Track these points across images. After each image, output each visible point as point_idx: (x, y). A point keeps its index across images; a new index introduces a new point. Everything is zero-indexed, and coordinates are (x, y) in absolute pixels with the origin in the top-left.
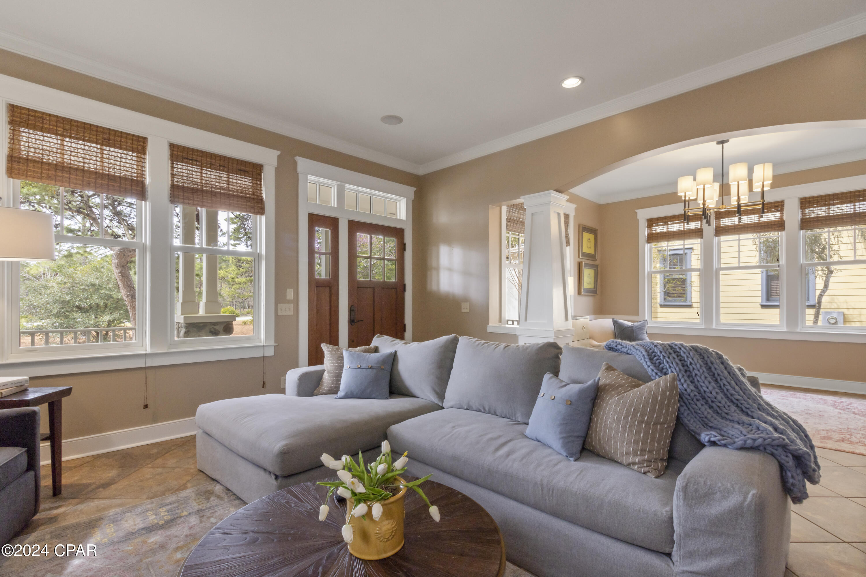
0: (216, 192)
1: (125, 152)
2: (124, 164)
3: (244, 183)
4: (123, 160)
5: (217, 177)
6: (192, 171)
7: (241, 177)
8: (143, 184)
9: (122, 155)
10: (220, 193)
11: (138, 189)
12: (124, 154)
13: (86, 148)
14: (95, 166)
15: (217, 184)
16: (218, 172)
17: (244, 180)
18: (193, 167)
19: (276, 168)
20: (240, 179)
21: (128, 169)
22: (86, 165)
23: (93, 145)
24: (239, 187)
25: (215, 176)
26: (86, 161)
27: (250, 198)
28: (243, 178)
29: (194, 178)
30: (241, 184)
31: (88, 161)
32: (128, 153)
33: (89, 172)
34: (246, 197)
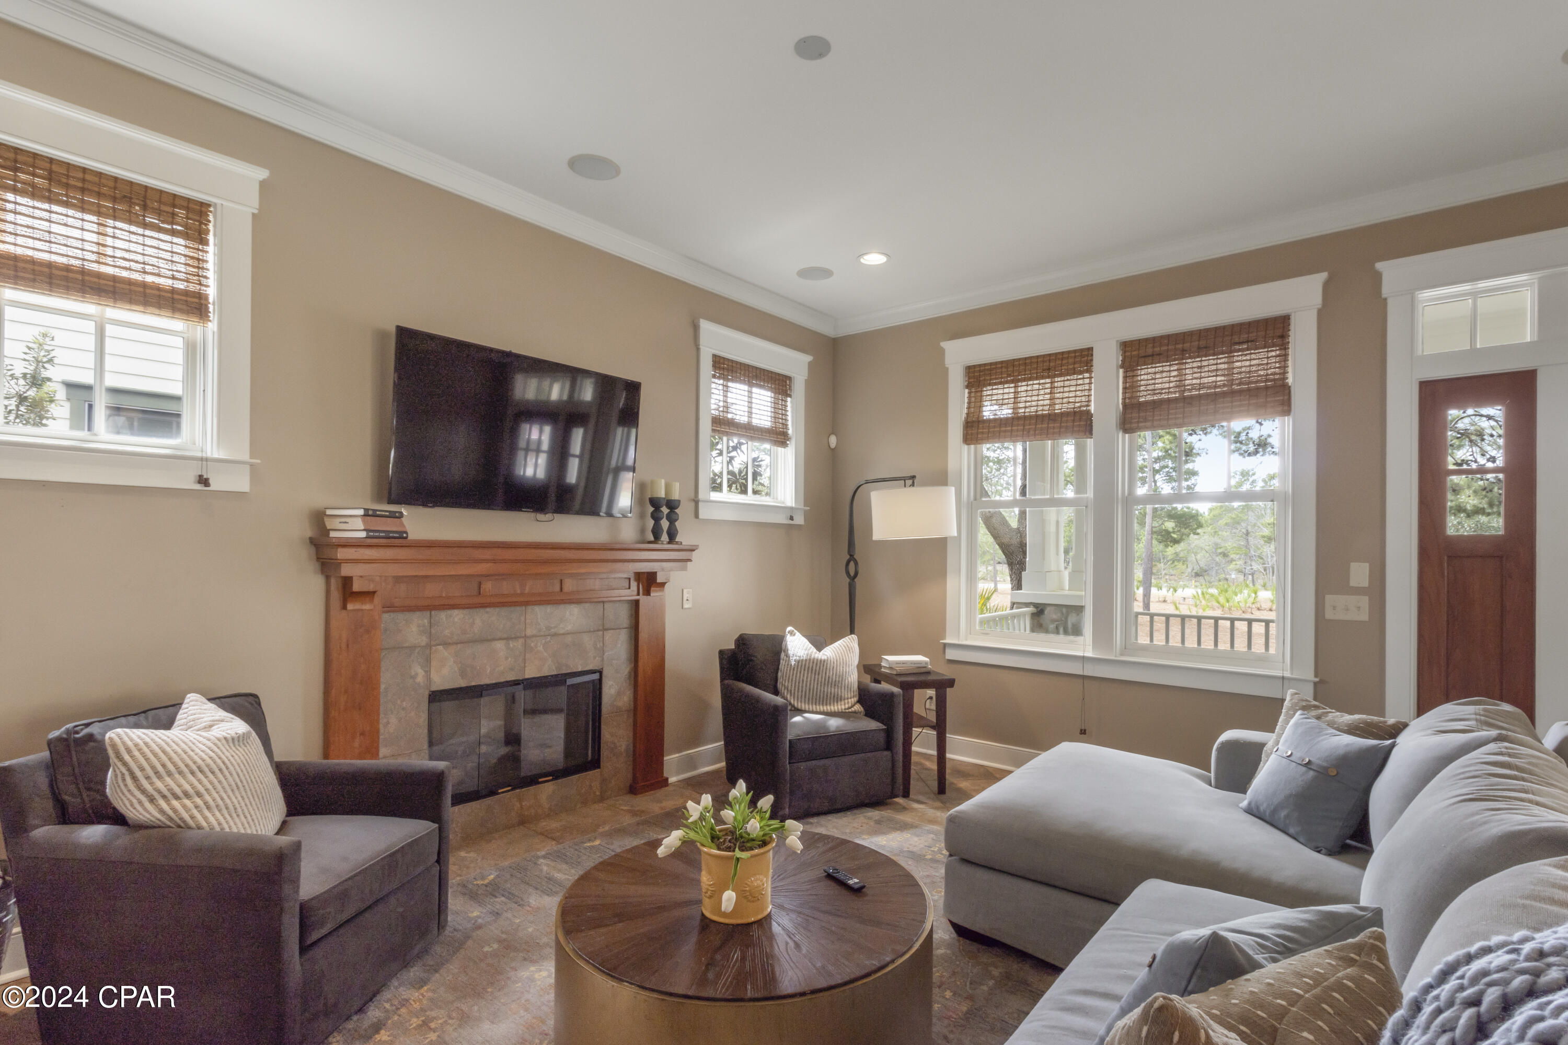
0: (1192, 397)
1: (1069, 378)
2: (1066, 395)
3: (1248, 363)
4: (1066, 389)
5: (1196, 370)
6: (1155, 373)
7: (1242, 355)
8: (1088, 415)
9: (1066, 383)
10: (1200, 396)
11: (1082, 423)
12: (1068, 380)
13: (1029, 388)
14: (1035, 408)
15: (1194, 381)
16: (1198, 359)
17: (1248, 357)
18: (1156, 367)
19: (1320, 312)
20: (1240, 358)
21: (1071, 400)
22: (1027, 410)
23: (1035, 382)
24: (1237, 373)
25: (1193, 368)
26: (1028, 404)
27: (1258, 388)
28: (1246, 355)
29: (1158, 384)
30: (1241, 367)
31: (1030, 404)
32: (1072, 377)
33: (1030, 417)
34: (1249, 390)
